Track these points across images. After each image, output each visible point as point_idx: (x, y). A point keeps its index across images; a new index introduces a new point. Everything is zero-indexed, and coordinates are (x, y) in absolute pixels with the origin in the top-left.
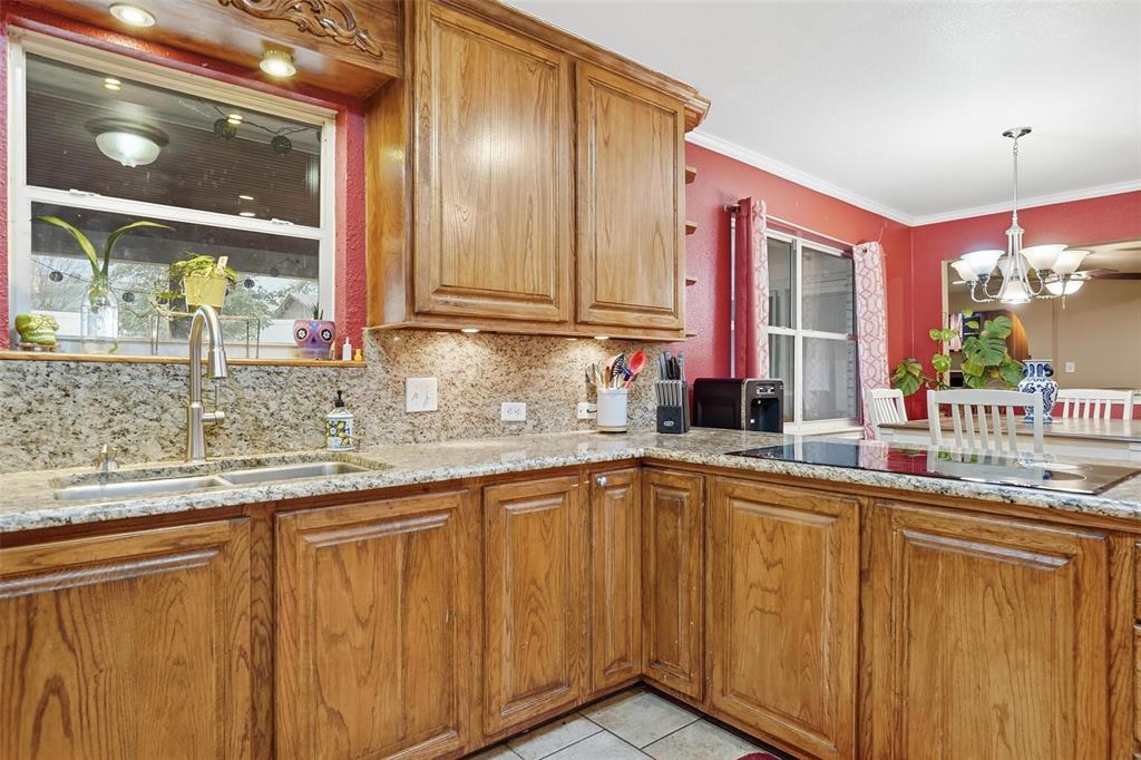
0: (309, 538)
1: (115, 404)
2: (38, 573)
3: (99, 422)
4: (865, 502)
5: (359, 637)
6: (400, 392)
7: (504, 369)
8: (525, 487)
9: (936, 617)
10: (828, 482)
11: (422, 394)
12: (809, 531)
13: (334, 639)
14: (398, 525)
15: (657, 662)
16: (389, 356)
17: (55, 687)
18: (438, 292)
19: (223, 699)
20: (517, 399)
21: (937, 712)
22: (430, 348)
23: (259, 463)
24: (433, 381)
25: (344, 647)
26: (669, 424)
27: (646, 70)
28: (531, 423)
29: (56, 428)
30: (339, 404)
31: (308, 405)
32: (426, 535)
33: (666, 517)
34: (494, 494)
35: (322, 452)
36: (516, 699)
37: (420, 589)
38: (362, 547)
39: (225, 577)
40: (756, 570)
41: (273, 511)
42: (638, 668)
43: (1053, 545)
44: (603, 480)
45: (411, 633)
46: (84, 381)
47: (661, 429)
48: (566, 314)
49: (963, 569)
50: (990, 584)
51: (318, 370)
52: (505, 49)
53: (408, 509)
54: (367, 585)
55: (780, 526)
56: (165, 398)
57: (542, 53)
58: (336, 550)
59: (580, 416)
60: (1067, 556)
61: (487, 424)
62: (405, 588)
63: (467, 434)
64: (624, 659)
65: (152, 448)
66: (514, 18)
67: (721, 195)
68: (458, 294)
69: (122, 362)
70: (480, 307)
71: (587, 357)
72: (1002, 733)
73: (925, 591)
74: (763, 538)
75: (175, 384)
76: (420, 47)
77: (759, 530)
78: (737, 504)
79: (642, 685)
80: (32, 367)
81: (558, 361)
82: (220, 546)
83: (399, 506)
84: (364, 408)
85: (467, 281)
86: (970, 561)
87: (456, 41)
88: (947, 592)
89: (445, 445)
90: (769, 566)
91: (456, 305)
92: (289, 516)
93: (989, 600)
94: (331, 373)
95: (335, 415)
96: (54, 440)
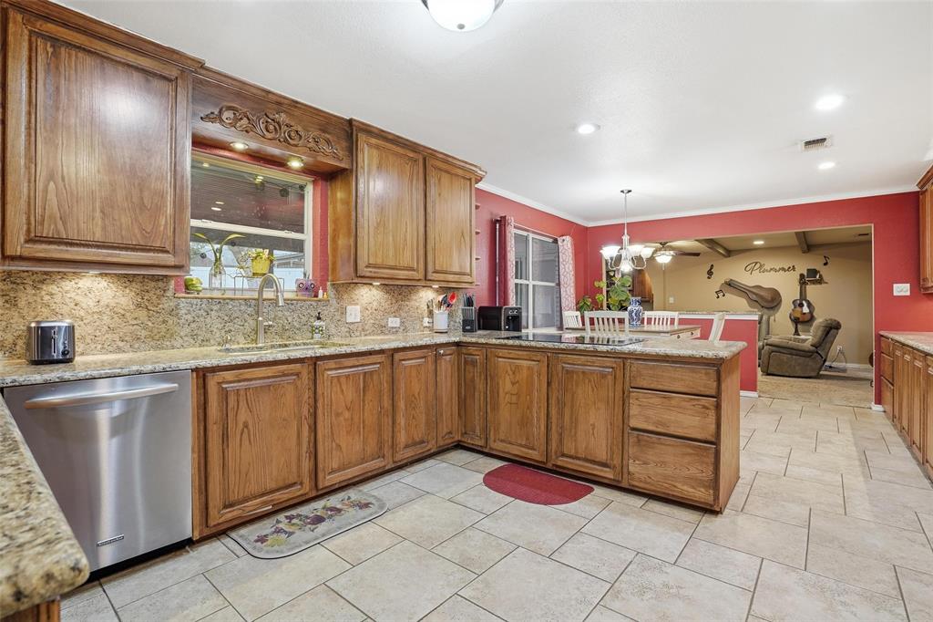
0: (329, 373)
1: (226, 318)
2: (239, 381)
3: (220, 326)
4: (549, 354)
5: (347, 415)
6: (344, 312)
7: (389, 302)
8: (410, 354)
9: (573, 396)
11: (354, 314)
12: (529, 368)
13: (338, 415)
14: (360, 368)
15: (466, 433)
16: (339, 298)
17: (246, 425)
18: (367, 267)
20: (395, 316)
21: (573, 430)
22: (357, 292)
24: (358, 307)
25: (342, 418)
26: (468, 328)
27: (455, 159)
28: (402, 328)
29: (204, 329)
30: (319, 318)
31: (304, 319)
32: (371, 373)
33: (469, 368)
34: (398, 356)
36: (407, 446)
37: (370, 396)
38: (347, 377)
39: (299, 386)
40: (508, 386)
41: (315, 360)
42: (457, 437)
43: (608, 364)
44: (442, 352)
45: (366, 414)
46: (215, 308)
47: (464, 330)
48: (421, 276)
49: (581, 376)
50: (590, 381)
51: (309, 303)
52: (396, 154)
53: (365, 362)
54: (350, 393)
55: (517, 367)
56: (246, 315)
57: (411, 155)
58: (338, 378)
59: (425, 325)
60: (612, 368)
61: (383, 329)
62: (364, 396)
63: (373, 333)
64: (450, 433)
65: (241, 339)
66: (400, 140)
67: (492, 214)
68: (375, 267)
69: (229, 299)
70: (383, 273)
71: (427, 296)
72: (593, 434)
73: (570, 386)
74: (511, 373)
75: (250, 309)
76: (360, 156)
77: (509, 369)
78: (500, 359)
79: (459, 446)
80: (195, 301)
81: (414, 298)
82: (297, 374)
83: (362, 360)
84: (328, 320)
85: (379, 261)
86: (583, 372)
87: (375, 152)
88: (577, 385)
89: (363, 338)
90: (513, 384)
91: (375, 272)
92: (321, 363)
93: (590, 387)
94: (314, 304)
95: (317, 323)
96: (202, 334)
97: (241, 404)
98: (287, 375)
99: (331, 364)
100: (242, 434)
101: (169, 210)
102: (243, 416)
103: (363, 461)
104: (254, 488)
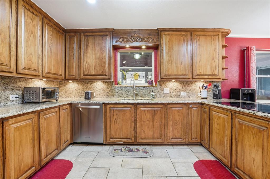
0: (141, 108)
1: (126, 91)
3: (125, 93)
4: (232, 113)
5: (147, 122)
6: (163, 90)
7: (182, 87)
9: (243, 137)
10: (226, 108)
11: (166, 91)
12: (224, 118)
13: (144, 122)
14: (153, 108)
15: (203, 140)
16: (161, 85)
17: (116, 119)
18: (165, 75)
19: (131, 125)
20: (184, 92)
21: (243, 157)
22: (168, 84)
23: (142, 99)
24: (168, 89)
25: (145, 123)
26: (215, 97)
28: (187, 96)
29: (121, 94)
30: (153, 92)
31: (149, 92)
32: (157, 110)
33: (204, 114)
34: (169, 106)
35: (150, 99)
36: (172, 138)
37: (156, 118)
38: (148, 110)
39: (131, 111)
40: (216, 124)
42: (199, 141)
43: (264, 125)
44: (191, 106)
45: (155, 124)
46: (123, 88)
47: (214, 98)
48: (190, 77)
49: (247, 128)
50: (252, 132)
51: (150, 87)
52: (177, 35)
53: (154, 106)
54: (148, 116)
55: (219, 117)
56: (131, 91)
57: (184, 33)
58: (144, 110)
59: (198, 95)
60: (267, 128)
61: (178, 96)
62: (154, 117)
63: (174, 97)
64: (196, 138)
65: (130, 97)
66: (178, 29)
67: (241, 47)
68: (168, 75)
69: (127, 86)
71: (199, 84)
72: (254, 163)
73: (241, 132)
74: (217, 119)
75: (132, 89)
76: (162, 39)
77: (216, 117)
78: (214, 112)
79: (201, 145)
80: (119, 87)
81: (193, 85)
82: (131, 108)
84: (157, 93)
85: (170, 73)
86: (248, 126)
87: (167, 36)
88: (245, 133)
89: (170, 99)
90: (218, 124)
91: (168, 77)
92: (138, 105)
93: (252, 135)
94: (152, 87)
95: (152, 93)
96: (121, 95)
97: (114, 114)
98: (127, 107)
99: (142, 106)
100: (115, 121)
101: (107, 65)
102: (115, 117)
103: (153, 138)
104: (117, 136)
